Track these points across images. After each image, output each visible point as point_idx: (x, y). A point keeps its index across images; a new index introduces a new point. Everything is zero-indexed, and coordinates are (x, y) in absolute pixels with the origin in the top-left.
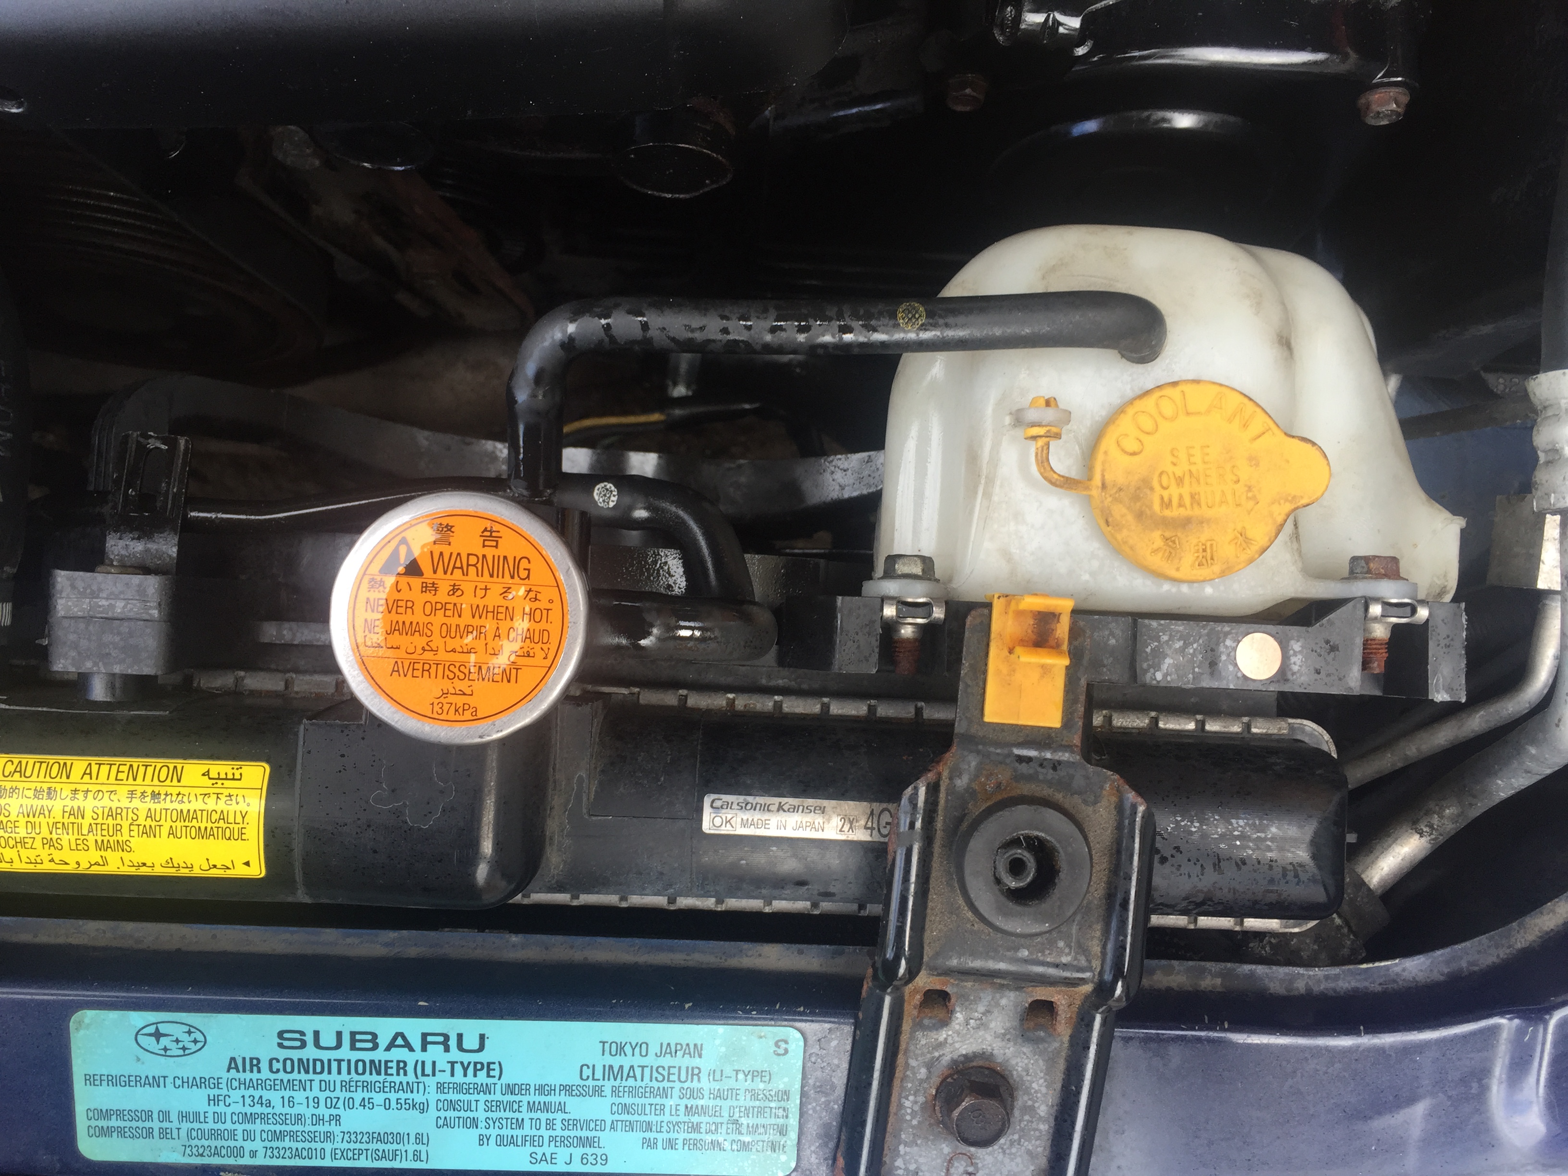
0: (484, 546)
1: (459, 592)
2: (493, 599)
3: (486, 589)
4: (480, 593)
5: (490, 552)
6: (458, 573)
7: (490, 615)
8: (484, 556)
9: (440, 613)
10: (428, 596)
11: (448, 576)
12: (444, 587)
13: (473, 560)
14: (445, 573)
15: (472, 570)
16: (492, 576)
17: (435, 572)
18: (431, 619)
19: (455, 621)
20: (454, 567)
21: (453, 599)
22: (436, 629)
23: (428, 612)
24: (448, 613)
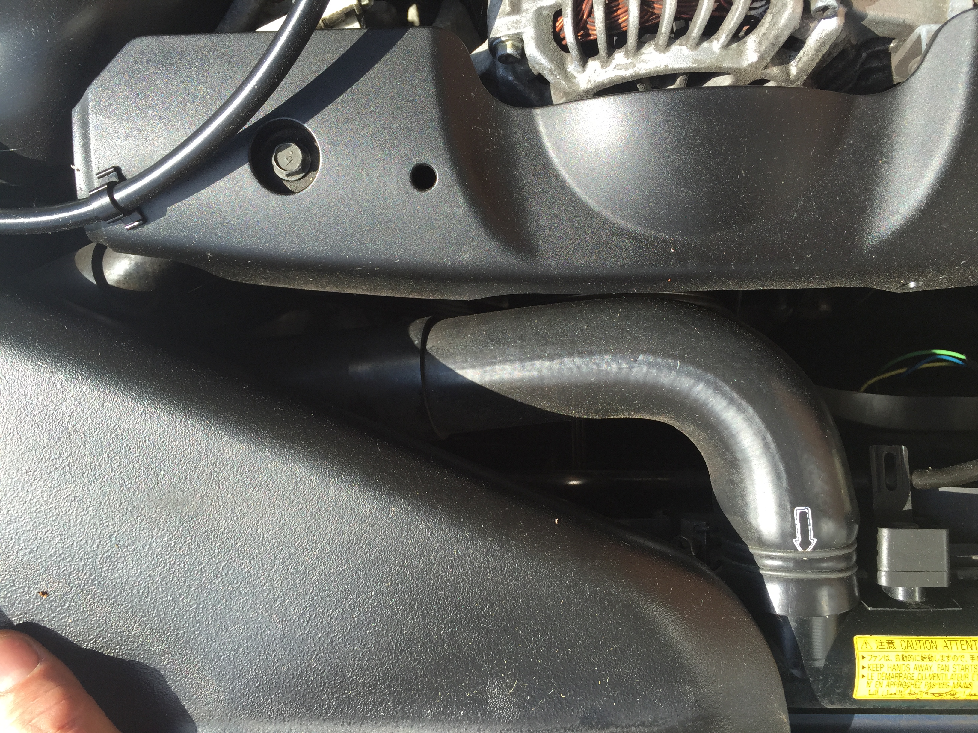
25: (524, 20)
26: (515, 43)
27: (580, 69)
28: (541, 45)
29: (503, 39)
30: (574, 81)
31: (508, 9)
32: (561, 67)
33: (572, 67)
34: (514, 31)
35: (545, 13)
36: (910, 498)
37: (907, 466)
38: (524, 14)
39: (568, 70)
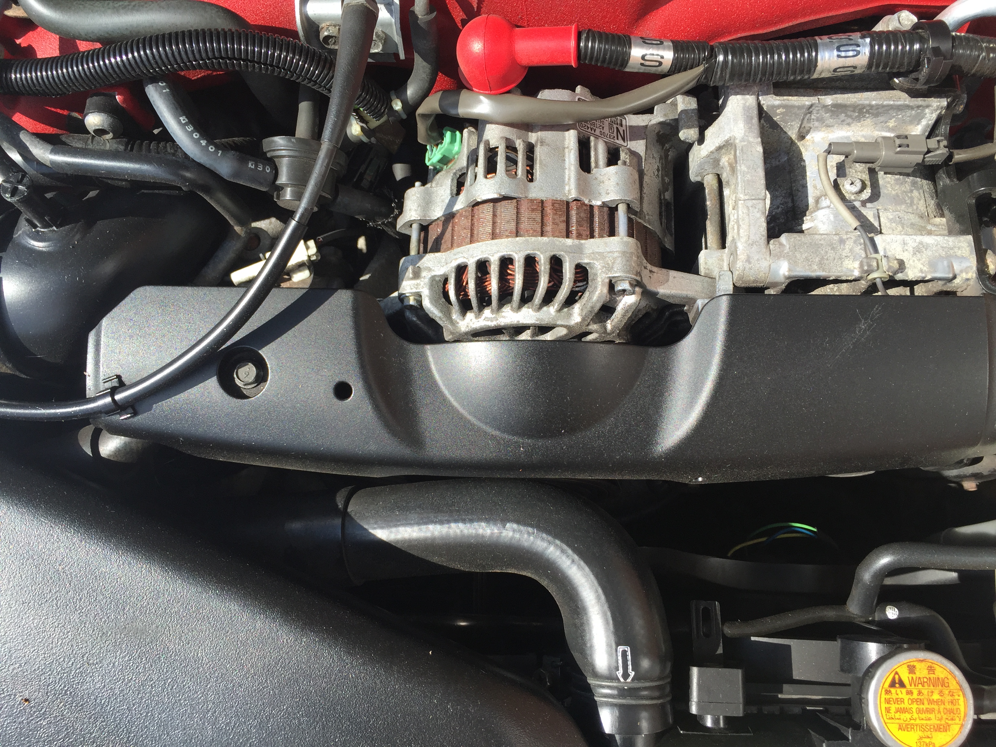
0: (929, 674)
1: (921, 694)
2: (936, 697)
3: (932, 692)
4: (930, 694)
5: (932, 676)
6: (920, 686)
7: (935, 703)
8: (930, 678)
9: (915, 703)
10: (909, 696)
11: (916, 687)
12: (915, 692)
13: (925, 680)
14: (915, 686)
15: (926, 684)
16: (934, 686)
17: (911, 686)
18: (912, 706)
19: (921, 706)
20: (919, 683)
21: (919, 697)
22: (914, 710)
23: (910, 703)
24: (918, 703)
25: (422, 283)
26: (416, 298)
27: (461, 318)
28: (434, 301)
29: (407, 295)
30: (457, 325)
31: (411, 276)
32: (448, 316)
33: (455, 315)
34: (414, 290)
35: (437, 279)
36: (721, 644)
37: (719, 618)
38: (422, 280)
39: (453, 318)
